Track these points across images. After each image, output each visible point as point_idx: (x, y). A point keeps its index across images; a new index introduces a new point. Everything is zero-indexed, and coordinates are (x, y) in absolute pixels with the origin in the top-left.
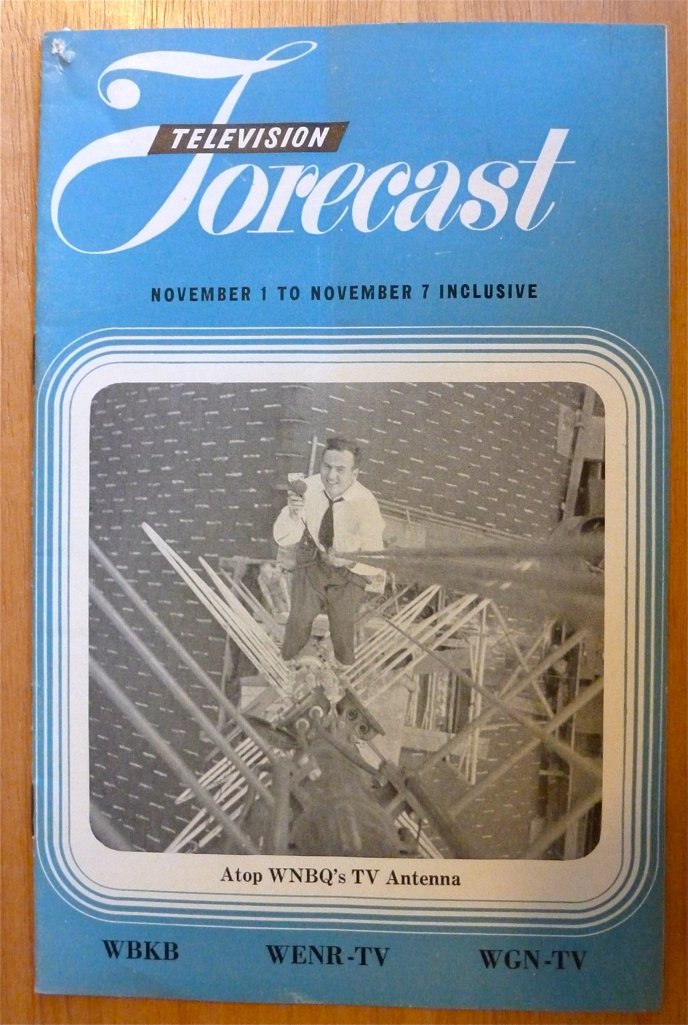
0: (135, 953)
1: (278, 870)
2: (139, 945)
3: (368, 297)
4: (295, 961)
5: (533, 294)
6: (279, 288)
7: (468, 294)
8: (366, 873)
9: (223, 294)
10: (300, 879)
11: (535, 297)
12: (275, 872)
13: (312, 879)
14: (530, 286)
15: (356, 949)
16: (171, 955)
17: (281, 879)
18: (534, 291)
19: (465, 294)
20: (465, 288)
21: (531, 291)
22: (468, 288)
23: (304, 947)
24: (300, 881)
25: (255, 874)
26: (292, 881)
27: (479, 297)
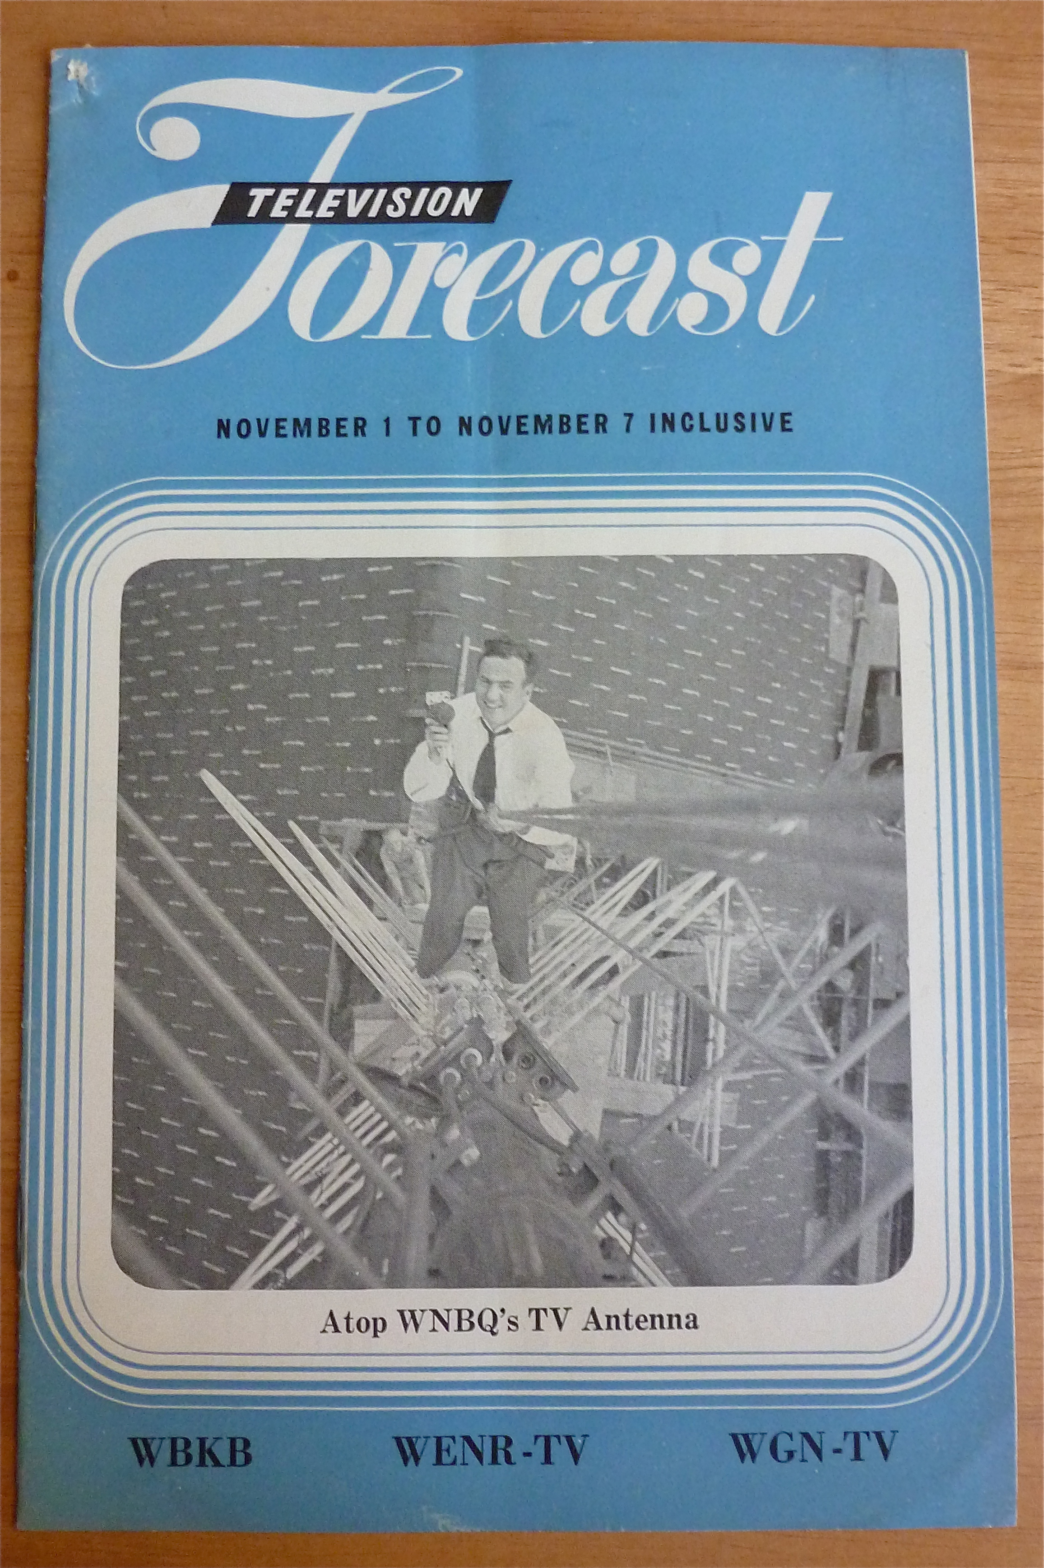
0: (181, 1457)
1: (412, 1312)
2: (188, 1443)
3: (543, 431)
4: (439, 1461)
5: (787, 426)
6: (410, 418)
7: (692, 426)
8: (551, 1313)
9: (326, 428)
10: (446, 1325)
11: (790, 430)
12: (408, 1315)
13: (466, 1325)
14: (783, 415)
15: (536, 1437)
16: (240, 1458)
17: (417, 1326)
18: (788, 422)
19: (687, 427)
20: (687, 418)
21: (784, 422)
22: (691, 418)
23: (453, 1438)
24: (447, 1329)
25: (375, 1320)
26: (434, 1330)
27: (708, 430)
